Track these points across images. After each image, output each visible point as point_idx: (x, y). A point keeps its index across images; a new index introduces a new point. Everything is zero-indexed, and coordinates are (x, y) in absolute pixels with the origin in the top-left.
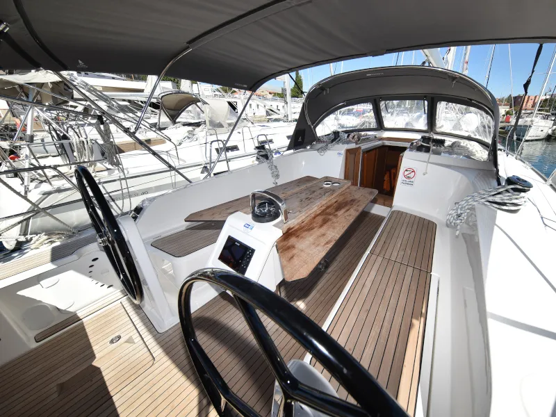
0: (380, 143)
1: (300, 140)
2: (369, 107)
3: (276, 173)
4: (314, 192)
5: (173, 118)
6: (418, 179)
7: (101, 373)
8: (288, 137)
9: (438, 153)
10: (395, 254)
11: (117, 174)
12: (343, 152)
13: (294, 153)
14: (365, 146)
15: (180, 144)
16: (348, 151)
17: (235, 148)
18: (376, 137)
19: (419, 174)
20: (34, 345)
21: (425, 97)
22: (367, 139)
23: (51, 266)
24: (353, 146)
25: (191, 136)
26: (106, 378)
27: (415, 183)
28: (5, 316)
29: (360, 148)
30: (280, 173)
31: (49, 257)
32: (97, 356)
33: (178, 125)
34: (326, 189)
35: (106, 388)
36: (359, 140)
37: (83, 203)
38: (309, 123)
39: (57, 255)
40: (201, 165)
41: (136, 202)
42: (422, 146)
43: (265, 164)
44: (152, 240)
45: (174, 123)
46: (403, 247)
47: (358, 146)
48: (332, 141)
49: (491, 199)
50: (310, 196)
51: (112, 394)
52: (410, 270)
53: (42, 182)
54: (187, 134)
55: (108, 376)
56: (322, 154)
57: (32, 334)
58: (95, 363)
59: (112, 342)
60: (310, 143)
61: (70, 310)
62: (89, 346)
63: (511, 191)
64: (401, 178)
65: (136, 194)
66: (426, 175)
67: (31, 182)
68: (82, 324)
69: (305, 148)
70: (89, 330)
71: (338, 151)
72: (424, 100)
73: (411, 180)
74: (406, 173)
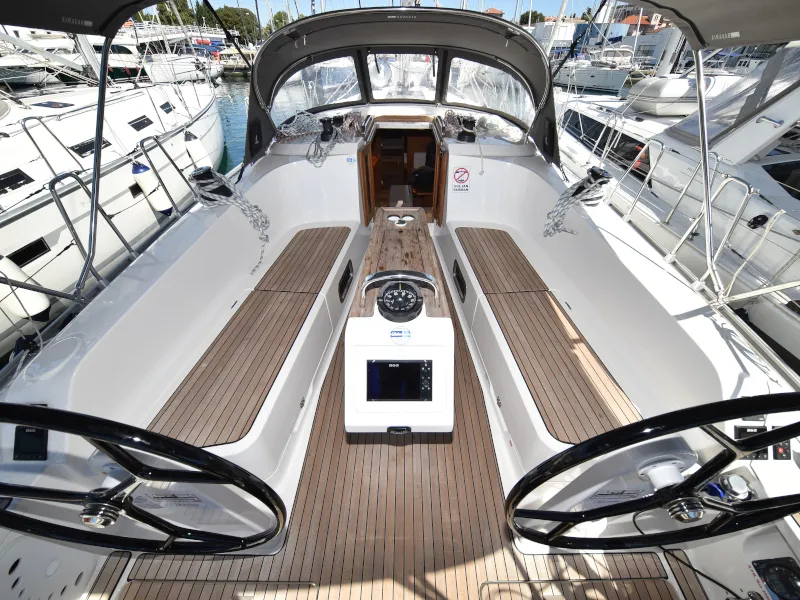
1: (257, 141)
2: (346, 63)
4: (399, 241)
6: (473, 180)
18: (371, 118)
19: (473, 173)
21: (436, 49)
27: (471, 188)
34: (408, 230)
47: (367, 141)
50: (407, 250)
52: (533, 294)
56: (317, 165)
64: (452, 182)
66: (483, 175)
71: (347, 156)
72: (433, 54)
73: (465, 184)
74: (457, 175)
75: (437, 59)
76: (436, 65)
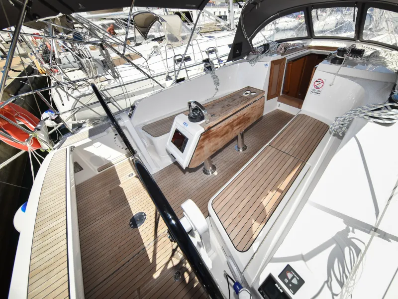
0: (307, 51)
1: (238, 52)
3: (217, 82)
4: (235, 100)
5: (145, 35)
6: (325, 90)
7: (123, 190)
8: (229, 46)
9: (353, 64)
10: (286, 147)
11: (114, 83)
12: (269, 63)
13: (233, 64)
14: (289, 57)
15: (150, 58)
16: (273, 62)
17: (188, 59)
18: (303, 46)
19: (326, 84)
20: (98, 173)
22: (295, 49)
23: (89, 140)
24: (279, 57)
25: (156, 50)
26: (125, 193)
27: (322, 93)
28: (83, 159)
29: (285, 58)
30: (220, 82)
31: (87, 135)
32: (121, 182)
33: (148, 40)
34: (245, 97)
35: (125, 197)
36: (286, 50)
37: (100, 103)
38: (246, 36)
39: (92, 133)
40: (165, 74)
41: (133, 100)
42: (336, 58)
43: (209, 75)
44: (142, 126)
45: (146, 38)
46: (294, 143)
47: (283, 57)
48: (263, 52)
49: (370, 114)
50: (231, 104)
51: (128, 200)
52: (292, 158)
53: (74, 90)
54: (153, 49)
55: (126, 192)
56: (253, 65)
57: (96, 168)
58: (120, 186)
59: (129, 176)
60: (247, 54)
61: (108, 159)
62: (117, 178)
63: (389, 108)
64: (311, 87)
65: (133, 95)
66: (332, 86)
67: (68, 89)
68: (114, 167)
69: (243, 58)
70: (117, 170)
71: (265, 63)
72: (355, 7)
73: (319, 90)
74: (316, 83)
75: (357, 9)
76: (356, 13)
